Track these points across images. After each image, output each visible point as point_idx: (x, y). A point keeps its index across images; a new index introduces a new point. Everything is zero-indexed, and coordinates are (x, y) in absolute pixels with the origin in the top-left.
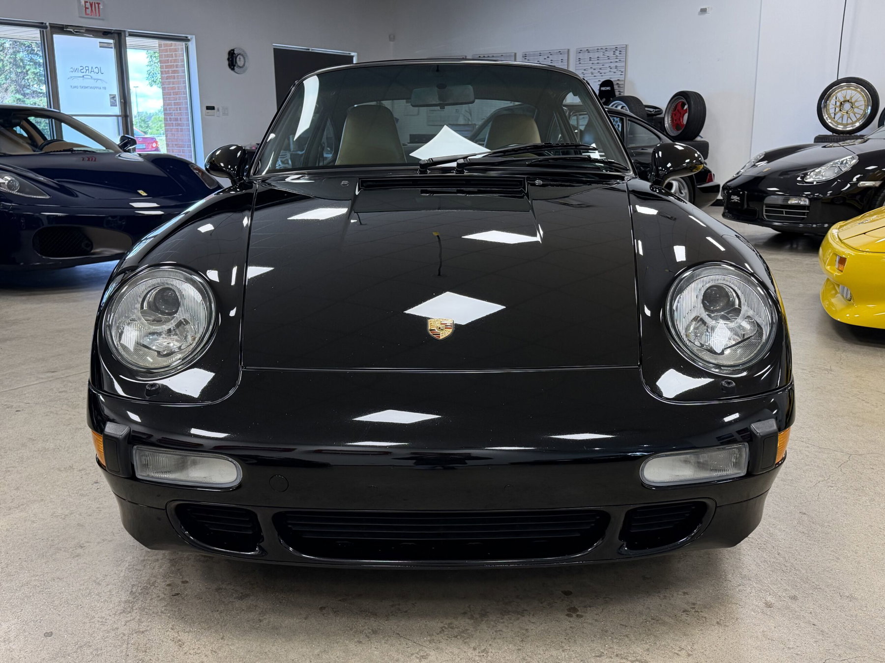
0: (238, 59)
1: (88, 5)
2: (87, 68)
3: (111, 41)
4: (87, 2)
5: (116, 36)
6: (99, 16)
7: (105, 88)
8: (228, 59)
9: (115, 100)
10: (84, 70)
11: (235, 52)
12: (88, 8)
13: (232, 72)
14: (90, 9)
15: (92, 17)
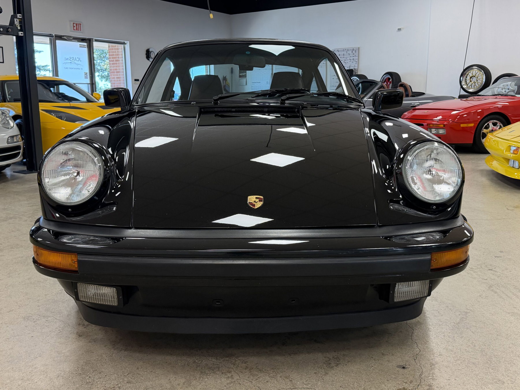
0: (151, 54)
1: (75, 25)
3: (86, 44)
5: (88, 41)
6: (80, 30)
7: (82, 69)
8: (146, 54)
9: (87, 75)
11: (150, 50)
13: (148, 61)
14: (76, 27)
15: (77, 31)
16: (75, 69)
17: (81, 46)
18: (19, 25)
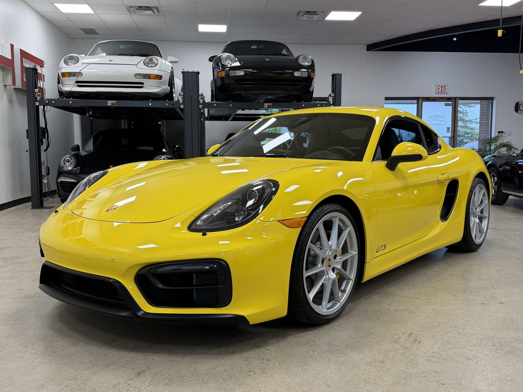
0: (521, 106)
1: (440, 88)
2: (437, 116)
3: (451, 103)
4: (440, 86)
5: (454, 100)
6: (445, 92)
7: (445, 124)
8: (515, 107)
9: (449, 130)
10: (436, 117)
11: (520, 103)
12: (440, 89)
13: (517, 113)
14: (441, 89)
15: (441, 92)
16: (438, 125)
17: (446, 105)
18: (332, 101)
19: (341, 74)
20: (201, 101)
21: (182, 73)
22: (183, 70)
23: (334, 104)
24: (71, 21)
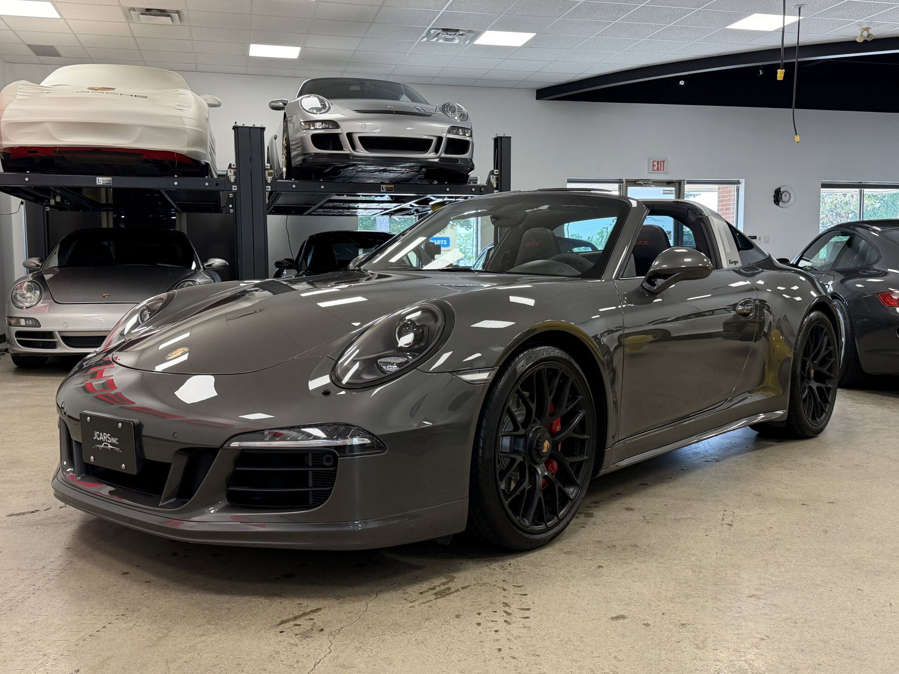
0: (783, 195)
1: (655, 163)
3: (673, 188)
4: (655, 161)
5: (677, 184)
6: (663, 170)
8: (774, 196)
11: (781, 190)
12: (655, 166)
13: (777, 207)
14: (657, 166)
15: (658, 172)
18: (496, 182)
19: (510, 138)
20: (269, 179)
21: (233, 129)
22: (236, 123)
23: (499, 186)
24: (14, 31)
